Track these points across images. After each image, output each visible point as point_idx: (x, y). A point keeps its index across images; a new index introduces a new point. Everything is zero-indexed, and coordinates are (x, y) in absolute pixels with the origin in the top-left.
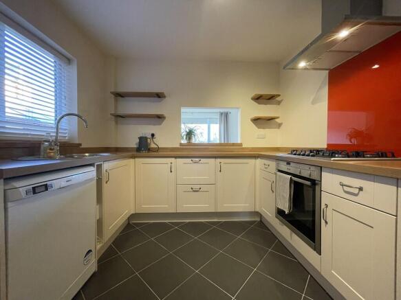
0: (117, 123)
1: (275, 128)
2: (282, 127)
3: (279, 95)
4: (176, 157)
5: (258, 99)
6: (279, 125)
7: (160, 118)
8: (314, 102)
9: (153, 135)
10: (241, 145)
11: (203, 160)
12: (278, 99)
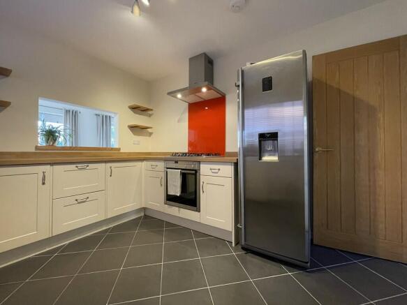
1: (146, 136)
2: (153, 136)
3: (152, 110)
4: (52, 164)
5: (135, 109)
6: (150, 134)
8: (179, 121)
10: (119, 149)
11: (91, 166)
12: (150, 112)
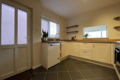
0: (67, 34)
7: (77, 32)
9: (75, 36)
